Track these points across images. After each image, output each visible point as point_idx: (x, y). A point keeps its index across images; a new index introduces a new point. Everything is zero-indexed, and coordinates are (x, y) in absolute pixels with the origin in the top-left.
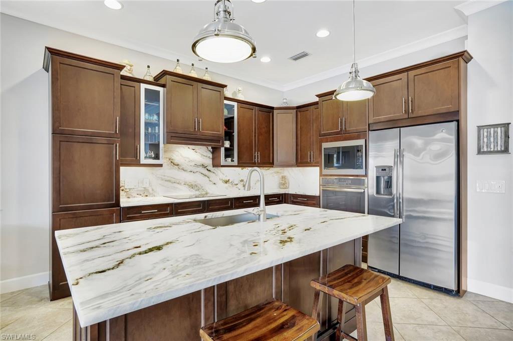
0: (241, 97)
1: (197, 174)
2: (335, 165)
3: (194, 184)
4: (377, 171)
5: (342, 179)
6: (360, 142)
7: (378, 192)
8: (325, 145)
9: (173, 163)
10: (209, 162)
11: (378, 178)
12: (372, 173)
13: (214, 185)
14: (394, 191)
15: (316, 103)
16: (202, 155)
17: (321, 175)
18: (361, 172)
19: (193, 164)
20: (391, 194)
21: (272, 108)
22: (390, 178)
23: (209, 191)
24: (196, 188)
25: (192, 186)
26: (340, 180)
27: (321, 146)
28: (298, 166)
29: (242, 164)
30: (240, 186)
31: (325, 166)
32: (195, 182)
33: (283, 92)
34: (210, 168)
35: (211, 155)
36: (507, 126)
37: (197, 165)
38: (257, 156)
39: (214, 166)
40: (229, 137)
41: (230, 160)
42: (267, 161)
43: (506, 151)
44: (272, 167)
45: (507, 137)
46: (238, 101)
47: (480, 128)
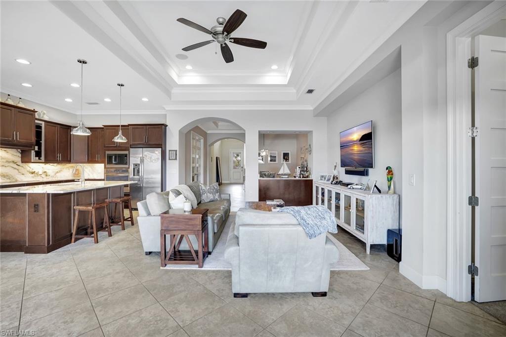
0: (46, 118)
1: (8, 168)
2: (114, 162)
3: (5, 174)
4: (134, 166)
5: (117, 170)
6: (126, 152)
7: (134, 175)
8: (107, 152)
10: (18, 159)
11: (134, 169)
12: (132, 167)
13: (22, 175)
14: (140, 175)
16: (13, 155)
17: (105, 168)
18: (127, 166)
19: (5, 161)
20: (139, 176)
21: (71, 126)
22: (139, 169)
23: (18, 179)
24: (7, 177)
25: (4, 176)
26: (116, 170)
27: (105, 153)
28: (89, 163)
29: (47, 161)
30: (43, 176)
31: (108, 163)
32: (7, 173)
33: (76, 115)
34: (20, 163)
35: (20, 155)
36: (176, 151)
37: (8, 162)
38: (59, 156)
39: (22, 162)
40: (38, 144)
41: (37, 158)
42: (67, 159)
43: (176, 159)
44: (70, 163)
45: (176, 155)
46: (45, 121)
47: (170, 151)
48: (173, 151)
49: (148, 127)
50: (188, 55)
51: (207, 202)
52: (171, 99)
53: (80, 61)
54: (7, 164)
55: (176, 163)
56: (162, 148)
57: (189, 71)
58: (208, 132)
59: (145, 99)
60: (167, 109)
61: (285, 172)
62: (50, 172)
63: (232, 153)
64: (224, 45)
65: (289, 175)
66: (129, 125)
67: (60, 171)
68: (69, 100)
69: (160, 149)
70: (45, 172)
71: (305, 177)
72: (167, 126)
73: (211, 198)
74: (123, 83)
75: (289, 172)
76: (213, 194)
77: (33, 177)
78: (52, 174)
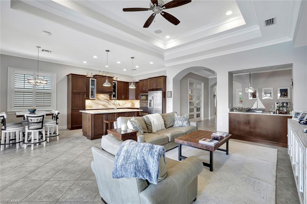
0: (118, 80)
4: (150, 101)
5: (144, 103)
6: (148, 94)
7: (150, 106)
8: (140, 94)
9: (98, 99)
11: (150, 103)
13: (110, 105)
15: (139, 82)
16: (107, 97)
17: (140, 102)
18: (147, 101)
21: (129, 82)
23: (109, 107)
25: (103, 105)
29: (118, 99)
30: (118, 106)
33: (133, 77)
35: (109, 97)
36: (171, 92)
37: (105, 99)
38: (123, 97)
39: (110, 100)
40: (114, 91)
41: (115, 98)
42: (127, 98)
43: (171, 97)
44: (128, 100)
45: (171, 94)
46: (117, 81)
47: (168, 92)
48: (170, 92)
49: (156, 78)
50: (161, 30)
51: (177, 127)
52: (164, 60)
53: (106, 51)
54: (104, 101)
55: (171, 99)
56: (162, 90)
57: (169, 39)
58: (209, 78)
59: (151, 63)
60: (166, 66)
61: (258, 108)
62: (121, 104)
63: (238, 92)
64: (163, 14)
65: (263, 111)
66: (148, 78)
67: (126, 103)
68: (125, 70)
69: (162, 91)
70: (119, 104)
71: (283, 114)
72: (167, 77)
73: (180, 124)
74: (134, 57)
75: (264, 107)
76: (182, 121)
77: (114, 106)
78: (122, 105)
